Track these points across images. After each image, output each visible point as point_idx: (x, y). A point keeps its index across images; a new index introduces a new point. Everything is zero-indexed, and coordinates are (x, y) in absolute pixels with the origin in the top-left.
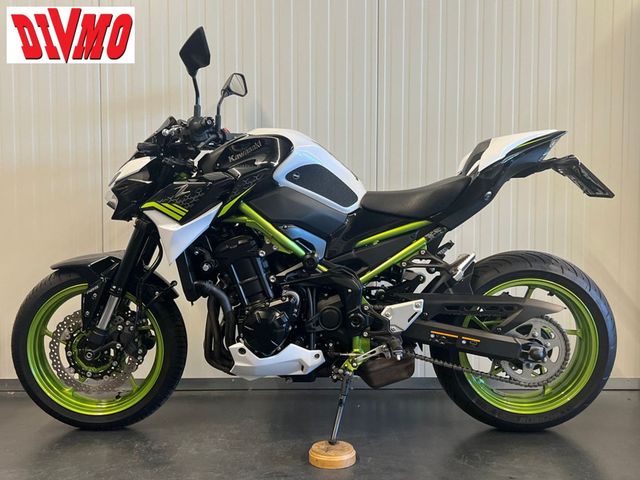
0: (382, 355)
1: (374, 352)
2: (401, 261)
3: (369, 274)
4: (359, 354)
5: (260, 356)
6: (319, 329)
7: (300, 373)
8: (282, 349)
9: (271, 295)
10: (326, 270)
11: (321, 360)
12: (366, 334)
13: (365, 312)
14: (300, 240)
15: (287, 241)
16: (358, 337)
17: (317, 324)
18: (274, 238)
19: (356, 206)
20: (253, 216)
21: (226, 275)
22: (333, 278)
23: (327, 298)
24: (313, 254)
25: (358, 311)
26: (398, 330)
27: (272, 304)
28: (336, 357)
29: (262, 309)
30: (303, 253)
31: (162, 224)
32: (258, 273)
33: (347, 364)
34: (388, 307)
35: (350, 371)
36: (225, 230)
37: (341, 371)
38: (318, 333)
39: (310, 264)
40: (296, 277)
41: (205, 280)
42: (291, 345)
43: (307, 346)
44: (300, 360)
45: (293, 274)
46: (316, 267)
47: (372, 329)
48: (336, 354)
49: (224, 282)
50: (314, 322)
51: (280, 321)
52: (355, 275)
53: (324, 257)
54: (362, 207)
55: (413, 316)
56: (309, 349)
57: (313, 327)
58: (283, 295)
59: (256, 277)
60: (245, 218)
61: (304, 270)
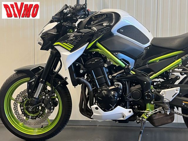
0: (160, 112)
1: (156, 111)
2: (169, 70)
3: (154, 75)
4: (149, 111)
5: (105, 111)
6: (131, 99)
7: (122, 119)
8: (114, 108)
9: (110, 84)
10: (134, 73)
11: (132, 113)
12: (152, 103)
13: (152, 92)
14: (123, 59)
15: (117, 60)
16: (149, 104)
17: (130, 97)
18: (111, 58)
19: (149, 44)
20: (102, 49)
21: (90, 75)
22: (137, 77)
23: (134, 86)
24: (129, 66)
25: (149, 92)
26: (167, 101)
27: (110, 88)
28: (139, 112)
29: (105, 90)
30: (124, 65)
31: (62, 52)
32: (104, 74)
33: (143, 116)
34: (163, 91)
35: (145, 119)
36: (89, 55)
37: (141, 119)
38: (130, 102)
39: (127, 71)
40: (121, 76)
41: (81, 77)
42: (118, 107)
43: (125, 107)
44: (122, 114)
45: (119, 75)
46: (130, 72)
47: (155, 100)
48: (139, 111)
49: (88, 78)
50: (129, 96)
51: (114, 95)
52: (148, 75)
53: (134, 68)
54: (152, 44)
55: (175, 95)
56: (126, 108)
57: (128, 99)
58: (115, 84)
59: (103, 76)
60: (99, 49)
61: (124, 73)
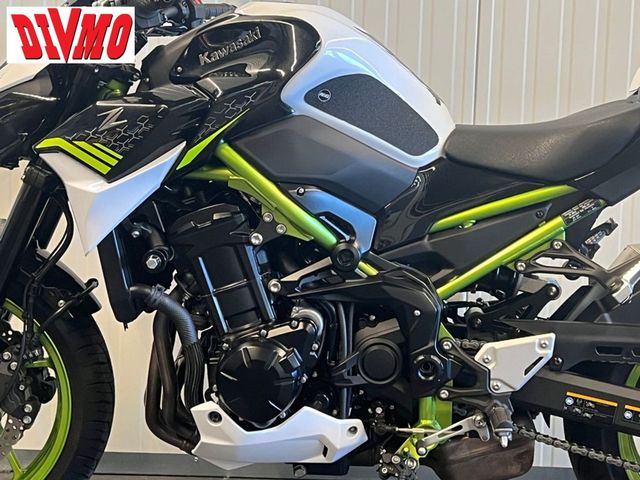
0: (473, 433)
1: (460, 427)
2: (516, 261)
3: (455, 282)
4: (432, 429)
5: (248, 427)
6: (357, 380)
8: (289, 415)
9: (272, 315)
10: (374, 272)
11: (361, 437)
12: (444, 394)
13: (445, 352)
14: (329, 216)
15: (305, 218)
16: (429, 399)
17: (355, 371)
18: (279, 210)
19: (434, 153)
20: (241, 169)
21: (189, 275)
22: (385, 287)
23: (374, 324)
24: (351, 242)
25: (431, 351)
26: (504, 389)
27: (272, 333)
28: (389, 433)
29: (253, 341)
30: (333, 239)
31: (71, 179)
32: (248, 274)
33: (406, 447)
34: (487, 346)
35: (413, 460)
37: (396, 459)
38: (356, 388)
39: (345, 262)
40: (319, 284)
41: (151, 284)
42: (306, 409)
43: (335, 412)
44: (320, 438)
45: (313, 278)
46: (356, 266)
47: (456, 385)
48: (388, 428)
49: (184, 287)
50: (350, 367)
51: (286, 364)
52: (427, 283)
53: (372, 249)
54: (447, 155)
55: (535, 364)
56: (339, 416)
57: (347, 377)
58: (294, 315)
59: (244, 282)
60: (227, 172)
61: (333, 272)
